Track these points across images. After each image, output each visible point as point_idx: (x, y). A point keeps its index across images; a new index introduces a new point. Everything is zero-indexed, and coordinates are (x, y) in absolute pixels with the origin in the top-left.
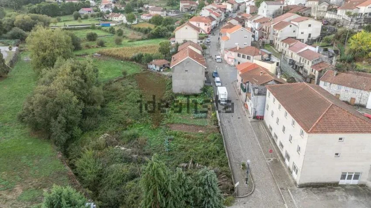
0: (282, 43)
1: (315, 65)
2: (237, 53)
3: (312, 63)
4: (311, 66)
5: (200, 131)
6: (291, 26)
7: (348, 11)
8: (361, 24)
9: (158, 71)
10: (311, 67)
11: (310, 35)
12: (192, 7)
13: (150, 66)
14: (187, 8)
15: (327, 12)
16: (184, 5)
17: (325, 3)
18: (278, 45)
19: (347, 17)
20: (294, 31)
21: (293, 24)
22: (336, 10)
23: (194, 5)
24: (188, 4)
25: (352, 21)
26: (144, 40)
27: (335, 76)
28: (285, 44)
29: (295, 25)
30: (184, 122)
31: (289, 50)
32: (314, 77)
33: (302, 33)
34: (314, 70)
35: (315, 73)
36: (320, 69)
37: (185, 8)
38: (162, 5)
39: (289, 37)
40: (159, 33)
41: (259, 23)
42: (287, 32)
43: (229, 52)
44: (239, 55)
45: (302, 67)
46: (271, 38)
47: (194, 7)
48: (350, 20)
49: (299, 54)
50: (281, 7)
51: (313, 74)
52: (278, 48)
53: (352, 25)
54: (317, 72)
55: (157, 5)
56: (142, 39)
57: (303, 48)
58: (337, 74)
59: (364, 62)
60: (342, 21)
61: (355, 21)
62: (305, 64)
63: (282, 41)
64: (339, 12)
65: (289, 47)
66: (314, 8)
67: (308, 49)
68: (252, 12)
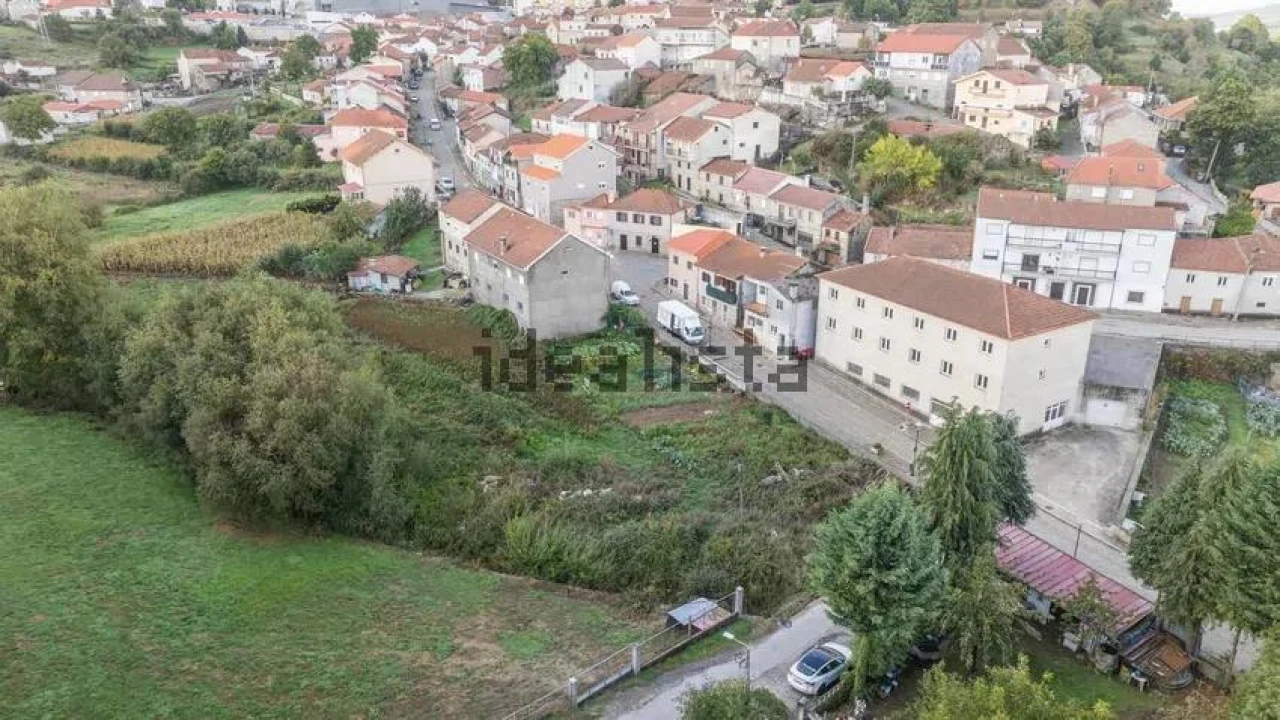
0: (703, 174)
1: (830, 219)
2: (613, 213)
3: (824, 215)
4: (820, 223)
5: (706, 412)
6: (716, 129)
7: (815, 85)
8: (846, 116)
9: (395, 291)
10: (822, 225)
11: (758, 148)
12: (231, 72)
13: (357, 282)
14: (214, 76)
15: (763, 87)
16: (201, 66)
17: (748, 64)
18: (689, 180)
19: (816, 101)
20: (725, 142)
21: (721, 124)
22: (778, 84)
23: (236, 65)
24: (214, 61)
25: (830, 110)
26: (177, 200)
27: (891, 237)
28: (715, 178)
29: (727, 127)
30: (650, 403)
31: (735, 191)
32: (837, 248)
33: (742, 145)
34: (833, 232)
35: (837, 238)
36: (850, 228)
37: (207, 77)
38: (84, 63)
39: (715, 159)
40: (224, 174)
41: (599, 123)
42: (709, 145)
43: (585, 211)
44: (620, 217)
45: (792, 230)
46: (658, 162)
47: (237, 70)
48: (826, 108)
49: (774, 197)
50: (626, 74)
51: (832, 239)
52: (689, 188)
53: (832, 119)
54: (844, 236)
55: (62, 64)
56: (168, 201)
57: (777, 183)
58: (895, 234)
59: (906, 202)
60: (805, 108)
61: (836, 109)
62: (799, 221)
63: (703, 168)
64: (788, 86)
65: (735, 183)
66: (724, 78)
67: (789, 185)
68: (490, 87)
